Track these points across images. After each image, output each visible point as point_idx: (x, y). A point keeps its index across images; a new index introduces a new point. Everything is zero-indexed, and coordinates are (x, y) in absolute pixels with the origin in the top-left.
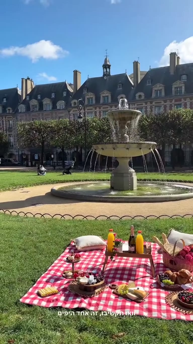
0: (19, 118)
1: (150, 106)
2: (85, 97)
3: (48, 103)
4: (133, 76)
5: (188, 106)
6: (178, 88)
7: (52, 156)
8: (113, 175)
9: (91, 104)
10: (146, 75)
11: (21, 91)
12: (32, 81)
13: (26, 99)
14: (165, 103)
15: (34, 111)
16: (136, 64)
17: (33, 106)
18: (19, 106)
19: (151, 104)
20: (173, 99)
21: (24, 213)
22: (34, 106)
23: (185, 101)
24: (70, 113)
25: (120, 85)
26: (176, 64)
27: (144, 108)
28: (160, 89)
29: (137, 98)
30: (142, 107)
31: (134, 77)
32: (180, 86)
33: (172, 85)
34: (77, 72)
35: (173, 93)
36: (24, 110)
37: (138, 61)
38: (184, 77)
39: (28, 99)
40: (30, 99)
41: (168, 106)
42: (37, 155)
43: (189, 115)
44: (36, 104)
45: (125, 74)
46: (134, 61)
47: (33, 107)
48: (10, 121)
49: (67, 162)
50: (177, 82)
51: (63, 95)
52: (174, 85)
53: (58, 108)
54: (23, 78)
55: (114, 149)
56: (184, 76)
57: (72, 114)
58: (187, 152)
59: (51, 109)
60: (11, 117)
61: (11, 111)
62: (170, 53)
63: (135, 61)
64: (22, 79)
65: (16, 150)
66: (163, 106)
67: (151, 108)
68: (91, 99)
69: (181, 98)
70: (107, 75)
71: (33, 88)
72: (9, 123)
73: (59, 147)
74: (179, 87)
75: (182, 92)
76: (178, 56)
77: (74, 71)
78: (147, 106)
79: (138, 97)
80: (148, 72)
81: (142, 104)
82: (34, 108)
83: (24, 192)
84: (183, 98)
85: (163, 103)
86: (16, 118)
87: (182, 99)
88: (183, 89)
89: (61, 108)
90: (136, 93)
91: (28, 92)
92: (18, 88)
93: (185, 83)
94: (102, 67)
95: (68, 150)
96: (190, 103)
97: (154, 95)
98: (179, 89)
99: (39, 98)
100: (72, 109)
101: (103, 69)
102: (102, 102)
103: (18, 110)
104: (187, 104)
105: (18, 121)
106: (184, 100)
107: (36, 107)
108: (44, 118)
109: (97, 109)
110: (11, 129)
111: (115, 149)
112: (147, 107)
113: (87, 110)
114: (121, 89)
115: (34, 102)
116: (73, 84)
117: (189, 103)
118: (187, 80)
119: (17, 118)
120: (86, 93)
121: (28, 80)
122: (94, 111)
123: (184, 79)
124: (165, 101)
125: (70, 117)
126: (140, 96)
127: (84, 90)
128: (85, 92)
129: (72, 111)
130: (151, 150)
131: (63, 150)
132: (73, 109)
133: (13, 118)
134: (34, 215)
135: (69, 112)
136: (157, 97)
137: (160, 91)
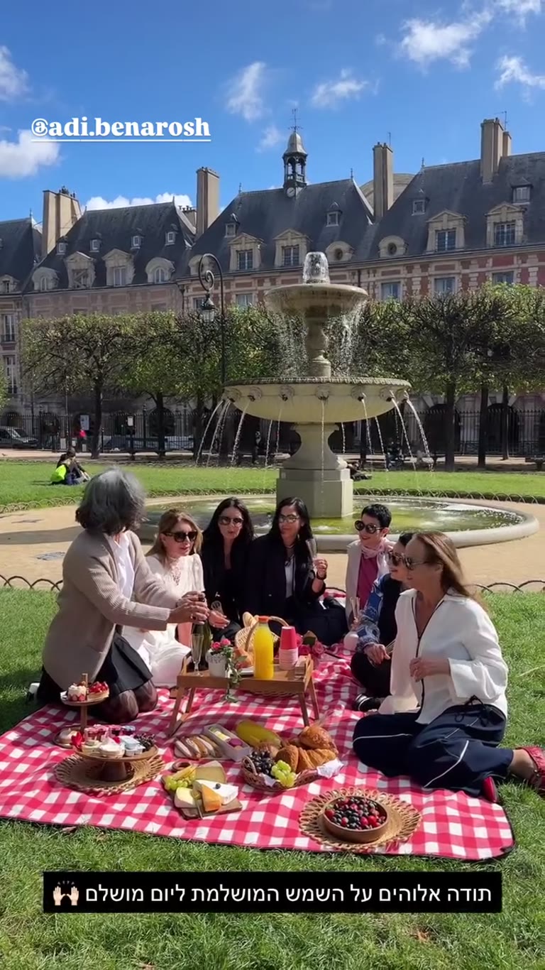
0: (35, 308)
1: (420, 279)
2: (230, 250)
3: (121, 265)
4: (372, 189)
5: (533, 278)
6: (503, 226)
7: (130, 422)
8: (284, 475)
9: (246, 268)
10: (409, 186)
11: (41, 227)
12: (76, 198)
13: (56, 253)
14: (464, 268)
15: (78, 287)
16: (381, 154)
17: (77, 274)
18: (35, 272)
19: (422, 271)
20: (489, 257)
21: (3, 578)
22: (80, 274)
23: (524, 265)
24: (185, 294)
25: (334, 213)
26: (500, 153)
27: (402, 281)
28: (451, 228)
29: (384, 253)
30: (398, 280)
31: (374, 191)
32: (510, 220)
33: (486, 216)
34: (209, 174)
35: (491, 240)
36: (51, 285)
37: (387, 145)
38: (522, 193)
39: (61, 252)
40: (69, 251)
41: (474, 277)
42: (88, 417)
43: (528, 304)
44: (84, 265)
45: (348, 180)
46: (376, 144)
47: (76, 277)
48: (9, 317)
49: (175, 438)
50: (500, 209)
51: (164, 240)
52: (492, 217)
53: (150, 279)
54: (49, 191)
55: (283, 398)
56: (521, 189)
57: (191, 299)
58: (526, 414)
59: (129, 281)
60: (12, 305)
61: (12, 287)
62: (482, 122)
63: (379, 143)
64: (44, 191)
65: (24, 403)
66: (457, 278)
67: (424, 284)
68: (246, 255)
69: (513, 256)
70: (296, 185)
71: (78, 219)
72: (6, 323)
73: (149, 396)
74: (507, 222)
75: (516, 238)
76: (507, 131)
77: (198, 172)
78: (411, 278)
79: (387, 250)
80: (418, 178)
81: (398, 272)
82: (79, 280)
83: (24, 521)
84: (518, 255)
85: (458, 268)
86: (25, 307)
87: (515, 258)
88: (519, 228)
89: (158, 280)
90: (378, 238)
91: (64, 233)
92: (33, 220)
93: (523, 210)
94: (282, 160)
95: (177, 405)
96: (539, 268)
97: (432, 244)
98: (506, 227)
99: (95, 249)
100: (190, 282)
101: (285, 167)
102: (280, 265)
103: (33, 285)
104: (529, 273)
105: (30, 317)
106: (520, 262)
107: (86, 276)
108: (110, 308)
109: (264, 284)
110: (11, 339)
111: (287, 398)
112: (413, 279)
113: (234, 286)
114: (337, 225)
115: (80, 261)
116: (195, 209)
117: (537, 269)
118: (530, 200)
119: (28, 309)
120: (234, 236)
121: (61, 196)
122: (256, 290)
123: (521, 198)
124: (466, 264)
125: (185, 305)
126: (392, 248)
127: (228, 226)
128: (230, 234)
129: (190, 290)
130: (393, 403)
131: (159, 402)
132: (194, 282)
133: (18, 307)
134: (31, 584)
135: (183, 291)
136: (441, 250)
137: (452, 234)
